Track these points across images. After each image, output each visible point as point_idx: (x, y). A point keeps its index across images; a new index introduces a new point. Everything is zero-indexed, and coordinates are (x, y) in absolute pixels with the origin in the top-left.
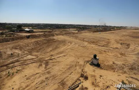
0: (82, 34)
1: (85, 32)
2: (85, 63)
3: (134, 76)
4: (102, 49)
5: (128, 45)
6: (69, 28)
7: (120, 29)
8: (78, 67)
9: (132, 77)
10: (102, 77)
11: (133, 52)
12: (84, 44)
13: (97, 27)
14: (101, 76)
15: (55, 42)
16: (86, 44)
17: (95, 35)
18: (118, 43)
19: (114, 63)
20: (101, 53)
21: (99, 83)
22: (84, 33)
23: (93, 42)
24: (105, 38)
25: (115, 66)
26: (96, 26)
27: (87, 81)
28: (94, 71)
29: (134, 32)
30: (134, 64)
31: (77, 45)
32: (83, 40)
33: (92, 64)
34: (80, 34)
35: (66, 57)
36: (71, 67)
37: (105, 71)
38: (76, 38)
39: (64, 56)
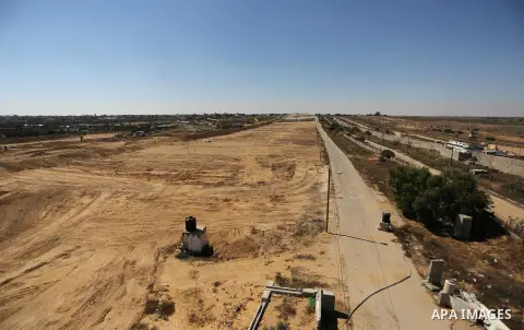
0: (143, 152)
1: (155, 143)
2: (161, 259)
3: (305, 251)
4: (218, 196)
5: (291, 168)
6: (82, 132)
7: (268, 124)
8: (131, 284)
9: (300, 257)
10: (219, 288)
11: (303, 186)
12: (151, 189)
13: (198, 120)
14: (217, 284)
15: (7, 202)
16: (159, 186)
17: (192, 151)
18: (264, 166)
19: (254, 232)
20: (213, 208)
21: (212, 310)
22: (149, 145)
23: (186, 178)
24: (225, 158)
25: (257, 240)
26: (195, 115)
27: (170, 318)
28: (194, 275)
29: (305, 130)
30: (305, 217)
31: (123, 199)
32: (149, 176)
33: (187, 254)
34: (133, 154)
35: (73, 259)
36: (100, 293)
37: (231, 264)
38: (117, 168)
39: (66, 255)
